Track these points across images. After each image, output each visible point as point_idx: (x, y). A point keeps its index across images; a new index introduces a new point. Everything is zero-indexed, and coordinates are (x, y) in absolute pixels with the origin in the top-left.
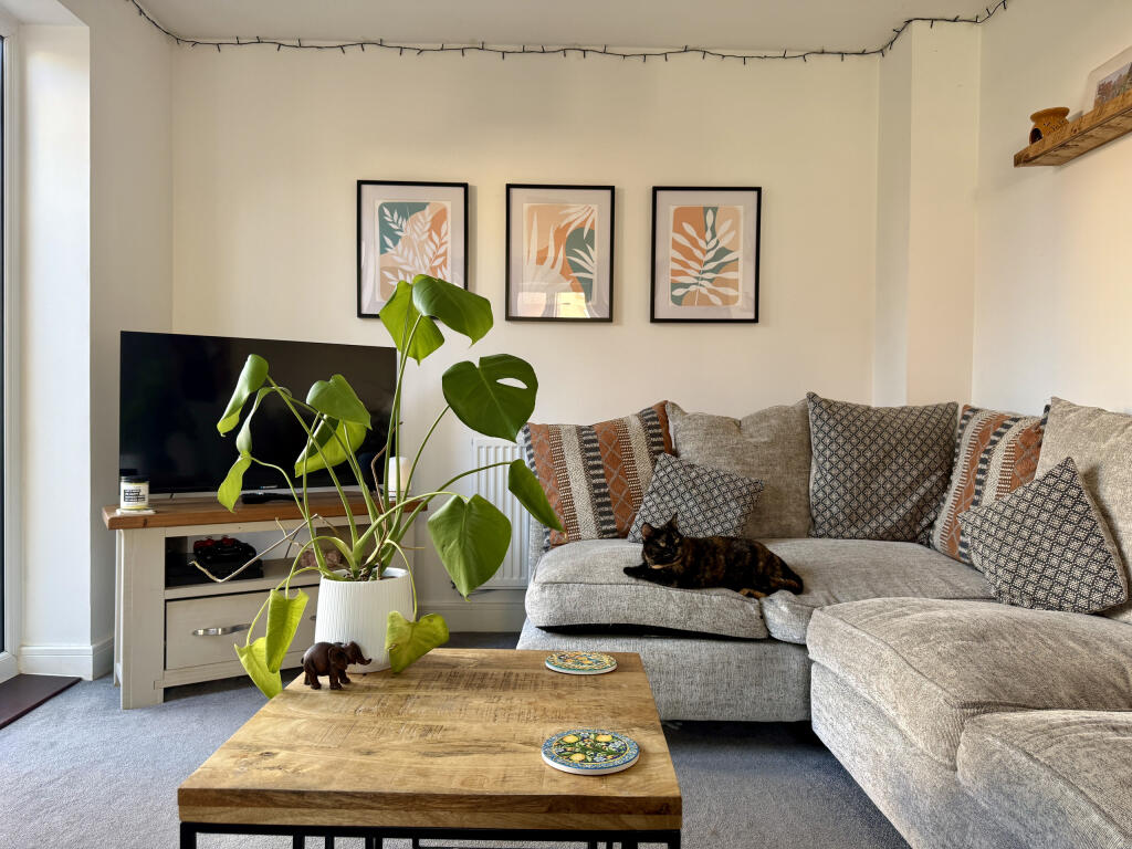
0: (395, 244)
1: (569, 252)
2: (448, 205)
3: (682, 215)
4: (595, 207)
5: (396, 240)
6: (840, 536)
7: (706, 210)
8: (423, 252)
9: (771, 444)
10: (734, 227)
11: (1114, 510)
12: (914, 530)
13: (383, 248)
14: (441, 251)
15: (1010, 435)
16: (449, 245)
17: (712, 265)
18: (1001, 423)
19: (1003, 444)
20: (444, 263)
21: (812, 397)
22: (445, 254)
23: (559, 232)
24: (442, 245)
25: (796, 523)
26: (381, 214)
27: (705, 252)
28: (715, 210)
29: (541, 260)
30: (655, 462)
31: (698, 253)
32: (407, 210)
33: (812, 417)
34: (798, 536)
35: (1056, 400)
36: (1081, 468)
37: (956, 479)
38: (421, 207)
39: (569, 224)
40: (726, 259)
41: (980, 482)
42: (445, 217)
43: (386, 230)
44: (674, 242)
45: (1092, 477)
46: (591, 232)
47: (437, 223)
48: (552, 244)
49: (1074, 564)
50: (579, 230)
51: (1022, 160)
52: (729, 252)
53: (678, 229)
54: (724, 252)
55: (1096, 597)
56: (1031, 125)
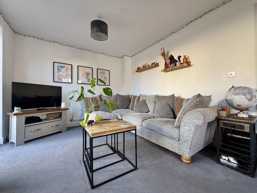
0: (60, 72)
1: (87, 75)
2: (69, 67)
3: (101, 72)
4: (90, 70)
5: (60, 71)
6: (121, 109)
7: (103, 72)
8: (65, 73)
9: (114, 99)
10: (107, 74)
11: (147, 104)
12: (127, 108)
13: (58, 72)
14: (68, 73)
15: (137, 98)
16: (69, 73)
17: (104, 79)
18: (135, 97)
19: (136, 98)
20: (68, 75)
21: (117, 94)
22: (68, 74)
23: (85, 73)
24: (68, 72)
25: (116, 108)
26: (58, 67)
27: (104, 77)
28: (104, 72)
29: (83, 75)
30: (101, 102)
31: (103, 77)
32: (62, 67)
33: (117, 96)
34: (117, 109)
35: (141, 94)
36: (144, 100)
37: (131, 102)
38: (65, 67)
39: (86, 72)
40: (106, 78)
41: (134, 102)
42: (68, 69)
43: (58, 69)
44: (100, 75)
45: (145, 101)
46: (90, 73)
47: (67, 69)
48: (84, 74)
49: (144, 109)
50: (88, 73)
51: (136, 71)
52: (106, 77)
53: (100, 74)
54: (105, 77)
55: (146, 111)
56: (137, 68)
